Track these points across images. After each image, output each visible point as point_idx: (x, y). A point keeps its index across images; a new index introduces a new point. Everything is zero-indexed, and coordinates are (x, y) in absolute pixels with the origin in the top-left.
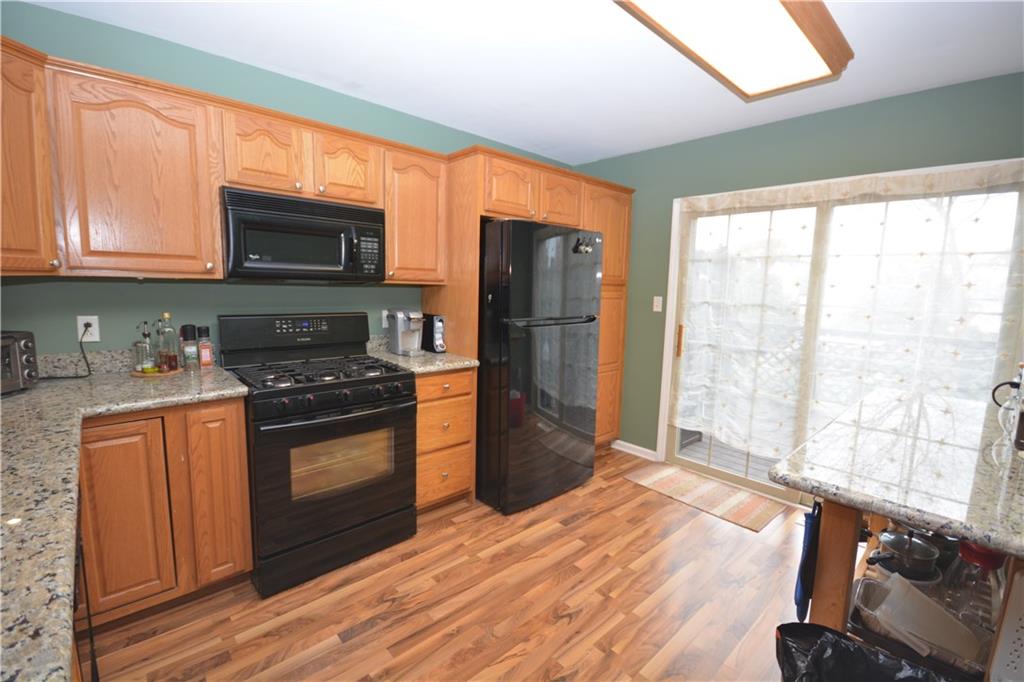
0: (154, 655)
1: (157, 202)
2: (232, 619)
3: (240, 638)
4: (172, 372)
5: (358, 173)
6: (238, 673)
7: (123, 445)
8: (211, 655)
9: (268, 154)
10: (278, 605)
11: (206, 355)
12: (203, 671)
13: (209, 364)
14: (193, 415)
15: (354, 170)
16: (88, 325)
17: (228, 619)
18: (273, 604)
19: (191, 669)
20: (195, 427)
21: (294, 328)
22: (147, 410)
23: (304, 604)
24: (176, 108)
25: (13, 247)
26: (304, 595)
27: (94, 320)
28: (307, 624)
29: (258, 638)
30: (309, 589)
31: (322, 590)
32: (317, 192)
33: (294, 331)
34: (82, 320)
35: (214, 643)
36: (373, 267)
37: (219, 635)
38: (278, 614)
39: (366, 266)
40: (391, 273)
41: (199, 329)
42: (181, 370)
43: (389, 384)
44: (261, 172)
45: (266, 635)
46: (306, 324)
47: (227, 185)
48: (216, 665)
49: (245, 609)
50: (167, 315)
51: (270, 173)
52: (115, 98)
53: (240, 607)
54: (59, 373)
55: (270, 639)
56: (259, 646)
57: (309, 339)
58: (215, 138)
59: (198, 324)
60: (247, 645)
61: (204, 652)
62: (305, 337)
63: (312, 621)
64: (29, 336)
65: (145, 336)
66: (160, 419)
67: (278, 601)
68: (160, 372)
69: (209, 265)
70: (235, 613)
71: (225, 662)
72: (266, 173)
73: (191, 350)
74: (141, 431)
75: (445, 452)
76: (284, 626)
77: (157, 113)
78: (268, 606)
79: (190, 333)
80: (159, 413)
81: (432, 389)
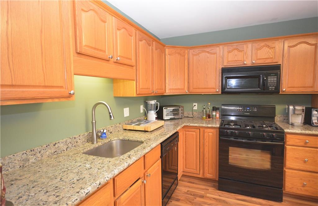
0: (191, 187)
1: (207, 75)
2: (209, 190)
3: (208, 195)
4: (209, 119)
5: (270, 52)
6: (203, 202)
7: (192, 134)
8: (200, 194)
9: (236, 55)
10: (221, 194)
11: (218, 115)
12: (197, 196)
13: (218, 118)
14: (206, 130)
15: (268, 52)
16: (195, 105)
17: (208, 190)
18: (220, 193)
19: (195, 194)
20: (206, 133)
21: (244, 110)
22: (196, 126)
23: (228, 198)
24: (213, 50)
25: (180, 88)
26: (229, 196)
27: (196, 104)
28: (225, 203)
29: (211, 198)
30: (232, 195)
31: (235, 198)
32: (252, 63)
33: (244, 111)
34: (194, 104)
35: (202, 193)
36: (273, 87)
37: (204, 192)
38: (220, 196)
39: (270, 87)
40: (284, 90)
41: (217, 108)
42: (211, 119)
43: (270, 134)
44: (233, 61)
45: (214, 198)
46: (249, 109)
47: (224, 67)
48: (200, 197)
49: (213, 190)
50: (209, 104)
51: (236, 61)
52: (200, 52)
53: (213, 189)
54: (189, 116)
55: (214, 200)
56: (211, 200)
57: (249, 114)
58: (221, 55)
59: (216, 107)
60: (208, 197)
61: (200, 193)
62: (247, 113)
63: (227, 203)
64: (183, 107)
65: (204, 109)
66: (199, 130)
67: (222, 193)
68: (206, 118)
69: (217, 90)
70: (211, 189)
71: (202, 198)
72: (235, 61)
73: (214, 113)
74: (195, 131)
75: (304, 173)
76: (219, 199)
77: (208, 52)
78: (218, 192)
79: (215, 109)
80: (199, 128)
81: (298, 141)
